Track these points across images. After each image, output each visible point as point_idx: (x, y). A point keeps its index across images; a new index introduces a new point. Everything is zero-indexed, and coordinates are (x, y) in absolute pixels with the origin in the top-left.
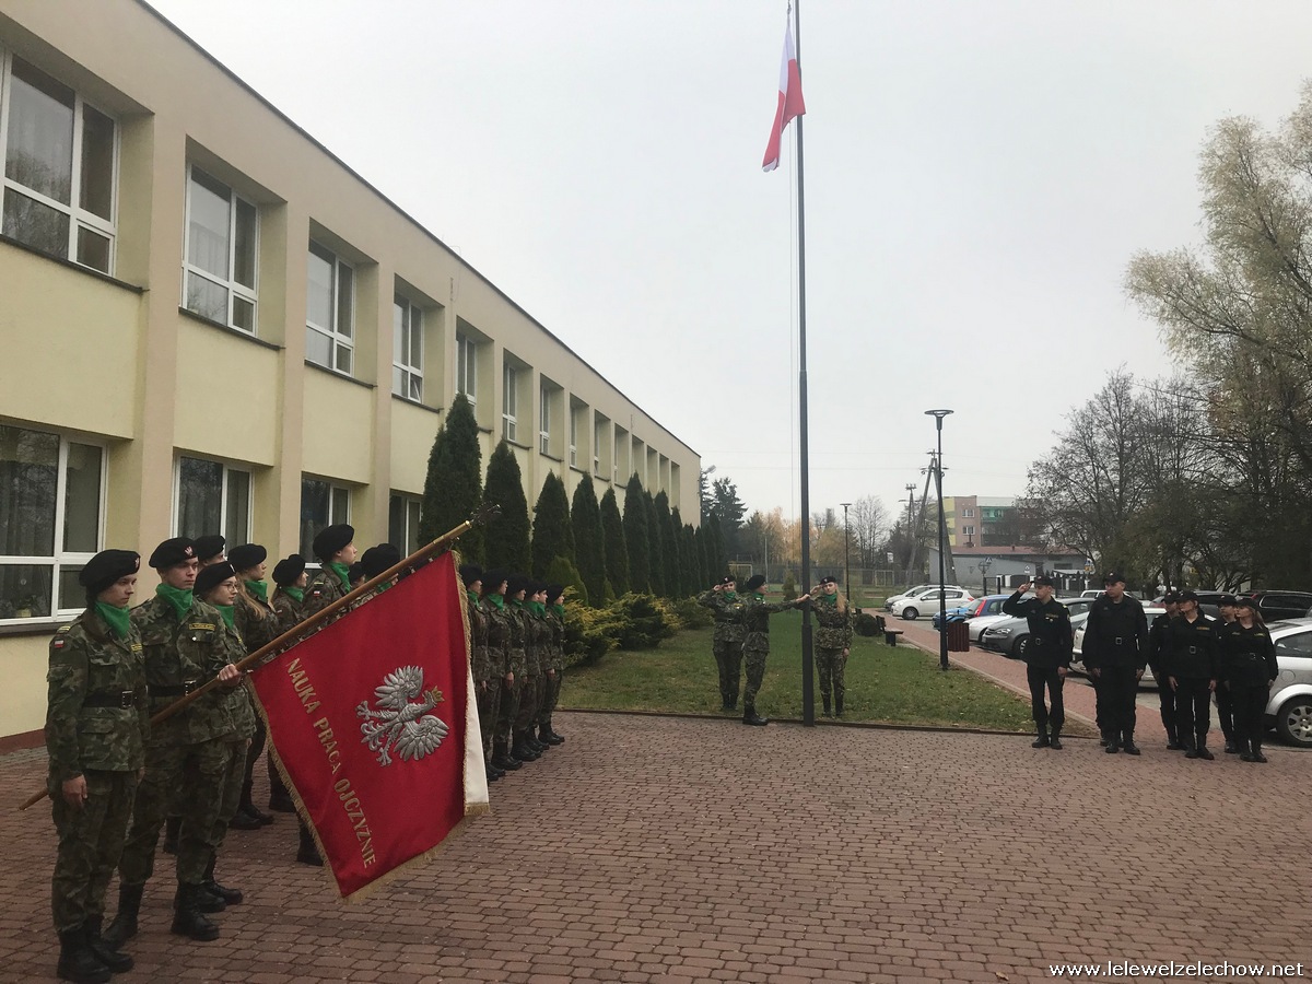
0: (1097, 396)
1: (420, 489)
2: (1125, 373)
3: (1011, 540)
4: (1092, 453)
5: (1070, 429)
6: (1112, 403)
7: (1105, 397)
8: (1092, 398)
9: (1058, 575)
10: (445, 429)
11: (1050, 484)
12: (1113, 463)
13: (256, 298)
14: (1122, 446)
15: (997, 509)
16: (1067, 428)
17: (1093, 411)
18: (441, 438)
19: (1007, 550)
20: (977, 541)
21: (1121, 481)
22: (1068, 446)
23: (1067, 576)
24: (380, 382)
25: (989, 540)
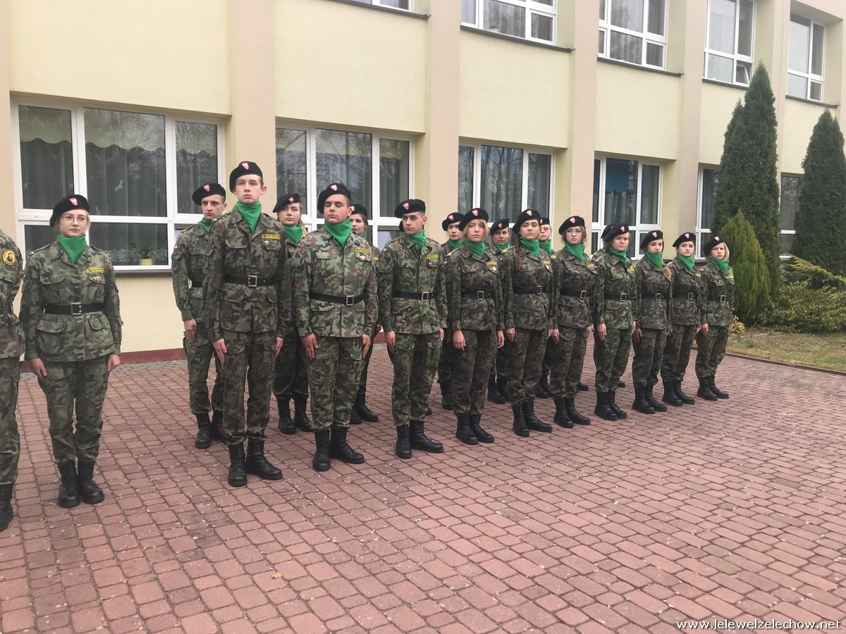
1: (718, 162)
10: (743, 104)
13: (555, 12)
18: (739, 112)
24: (687, 71)
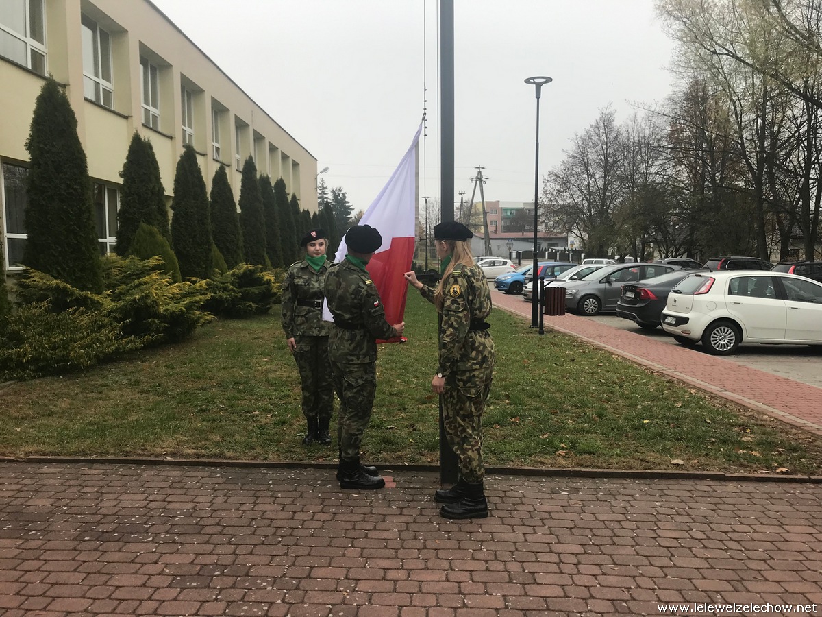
0: (591, 126)
2: (611, 110)
3: (520, 229)
4: (586, 166)
5: (574, 148)
6: (601, 131)
7: (597, 127)
8: (588, 127)
9: (552, 250)
11: (558, 188)
12: (599, 173)
14: (606, 160)
15: (511, 210)
16: (571, 148)
17: (590, 136)
19: (519, 235)
20: (500, 229)
21: (605, 185)
22: (571, 161)
23: (558, 251)
25: (507, 229)
